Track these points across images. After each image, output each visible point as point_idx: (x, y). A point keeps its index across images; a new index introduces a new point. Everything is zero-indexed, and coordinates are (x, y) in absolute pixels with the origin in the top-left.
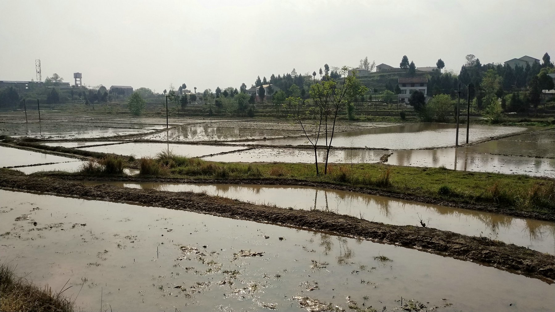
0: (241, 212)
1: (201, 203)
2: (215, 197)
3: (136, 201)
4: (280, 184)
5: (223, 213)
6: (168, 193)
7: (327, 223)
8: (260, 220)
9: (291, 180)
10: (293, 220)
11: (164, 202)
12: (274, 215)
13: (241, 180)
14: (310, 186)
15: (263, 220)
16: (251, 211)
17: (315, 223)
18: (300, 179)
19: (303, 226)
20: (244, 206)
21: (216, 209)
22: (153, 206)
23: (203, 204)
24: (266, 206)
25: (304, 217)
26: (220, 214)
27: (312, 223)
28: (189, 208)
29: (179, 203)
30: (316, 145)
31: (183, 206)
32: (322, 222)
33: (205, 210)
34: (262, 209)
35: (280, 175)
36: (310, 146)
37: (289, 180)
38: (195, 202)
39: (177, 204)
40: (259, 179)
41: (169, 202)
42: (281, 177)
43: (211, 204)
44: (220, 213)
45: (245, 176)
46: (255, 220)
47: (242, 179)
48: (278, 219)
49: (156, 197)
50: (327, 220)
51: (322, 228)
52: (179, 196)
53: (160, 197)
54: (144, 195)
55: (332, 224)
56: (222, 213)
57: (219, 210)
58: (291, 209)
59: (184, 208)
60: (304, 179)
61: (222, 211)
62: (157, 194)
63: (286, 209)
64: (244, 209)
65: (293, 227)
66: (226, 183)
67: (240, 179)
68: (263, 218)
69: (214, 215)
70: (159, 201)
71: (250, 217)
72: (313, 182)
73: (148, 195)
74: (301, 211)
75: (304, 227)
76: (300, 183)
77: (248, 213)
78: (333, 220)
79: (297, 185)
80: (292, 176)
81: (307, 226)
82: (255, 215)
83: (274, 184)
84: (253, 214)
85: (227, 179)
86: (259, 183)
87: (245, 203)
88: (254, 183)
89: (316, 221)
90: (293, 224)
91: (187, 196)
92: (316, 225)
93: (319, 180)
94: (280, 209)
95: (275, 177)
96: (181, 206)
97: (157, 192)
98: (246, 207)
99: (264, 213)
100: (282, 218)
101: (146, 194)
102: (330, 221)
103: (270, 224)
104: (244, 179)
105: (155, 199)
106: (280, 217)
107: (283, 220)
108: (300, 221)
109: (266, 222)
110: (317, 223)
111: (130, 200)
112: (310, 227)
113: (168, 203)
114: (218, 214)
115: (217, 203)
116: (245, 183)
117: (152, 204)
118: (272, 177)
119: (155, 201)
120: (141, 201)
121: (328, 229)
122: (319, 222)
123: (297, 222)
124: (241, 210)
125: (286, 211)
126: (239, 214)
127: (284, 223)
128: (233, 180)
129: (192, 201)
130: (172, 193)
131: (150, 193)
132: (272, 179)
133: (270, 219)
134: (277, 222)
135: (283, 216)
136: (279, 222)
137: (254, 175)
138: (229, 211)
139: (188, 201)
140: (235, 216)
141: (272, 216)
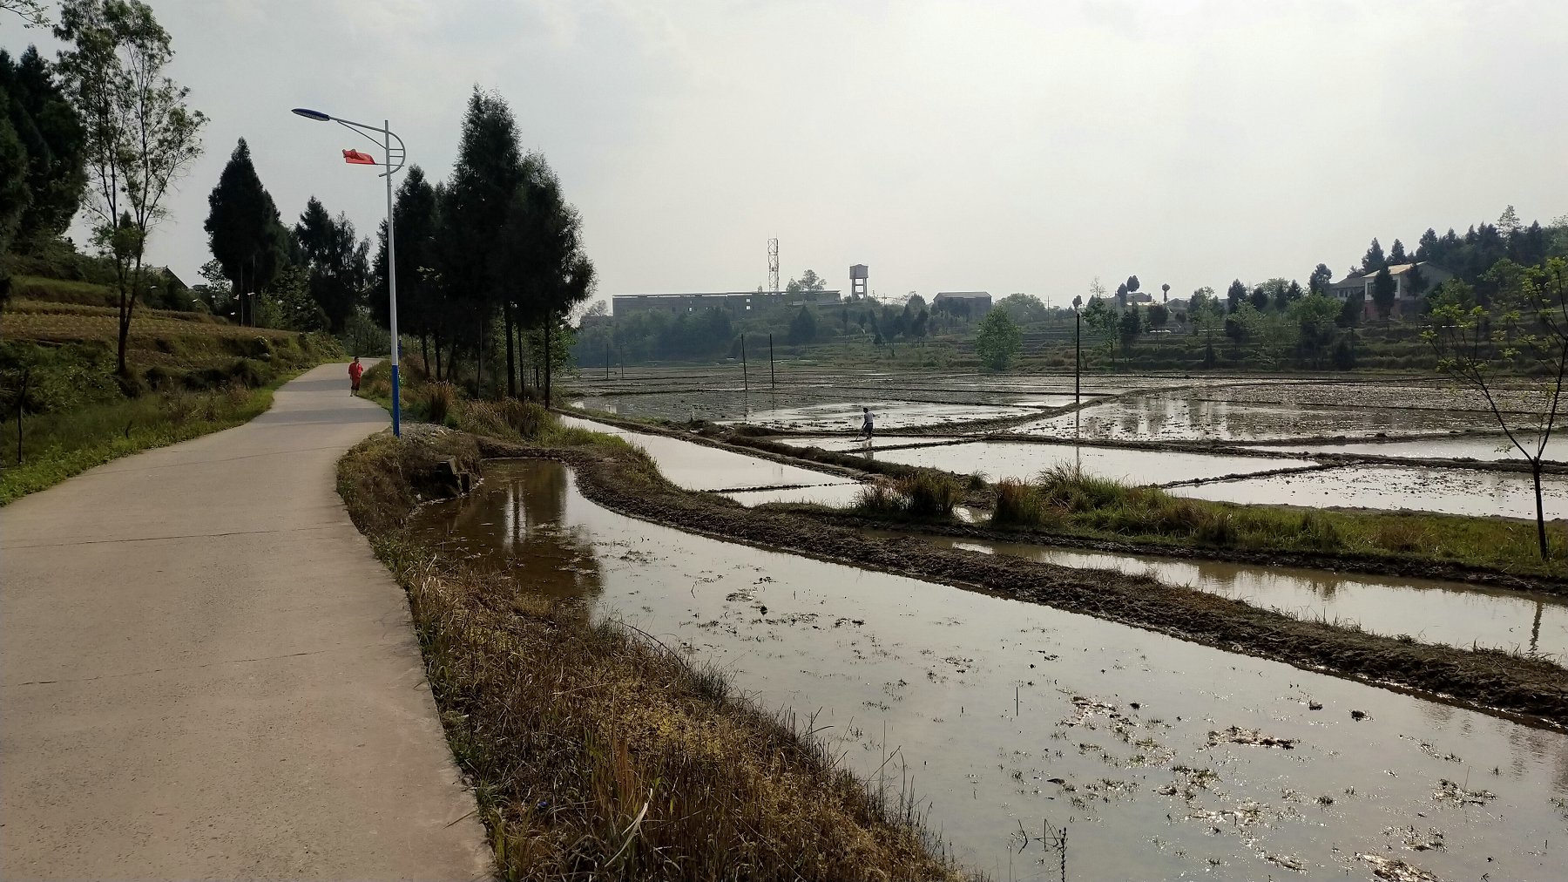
0: (1248, 633)
1: (1139, 601)
2: (1178, 589)
3: (978, 581)
4: (1402, 575)
5: (1197, 632)
6: (1055, 568)
7: (1523, 690)
8: (1305, 662)
9: (1439, 564)
10: (1406, 671)
11: (1044, 590)
12: (1349, 653)
13: (1274, 556)
14: (1510, 587)
15: (1311, 662)
16: (1278, 633)
17: (1482, 687)
18: (1476, 564)
19: (1437, 690)
20: (1260, 620)
21: (1180, 620)
22: (1017, 599)
23: (1144, 604)
24: (1326, 627)
25: (1443, 665)
26: (1189, 636)
27: (1469, 685)
28: (1107, 610)
29: (1081, 597)
30: (1537, 459)
31: (1090, 604)
32: (1503, 687)
33: (1148, 619)
34: (1314, 633)
35: (1408, 548)
36: (1516, 461)
37: (1433, 564)
38: (1124, 597)
39: (1077, 597)
40: (1334, 556)
41: (1057, 591)
42: (1408, 554)
43: (1166, 605)
44: (1190, 632)
45: (1288, 543)
46: (1288, 659)
47: (1277, 553)
48: (1361, 663)
49: (1026, 575)
50: (1523, 682)
51: (1500, 704)
52: (1083, 579)
53: (1035, 576)
54: (996, 570)
55: (1539, 696)
56: (1194, 631)
57: (1186, 622)
58: (1407, 641)
59: (1093, 609)
60: (1491, 565)
61: (1195, 627)
62: (1028, 569)
63: (1389, 639)
64: (1258, 627)
65: (1408, 693)
66: (1228, 560)
67: (1270, 552)
68: (1315, 656)
69: (1172, 636)
70: (1031, 586)
71: (1274, 650)
72: (1522, 577)
73: (1004, 571)
74: (1441, 649)
75: (1440, 695)
76: (1473, 576)
77: (1270, 639)
78: (1544, 685)
79: (1462, 581)
80: (1449, 555)
81: (1450, 692)
82: (1289, 647)
83: (1382, 573)
84: (1284, 642)
85: (1229, 549)
86: (1332, 566)
87: (1263, 613)
88: (1316, 567)
89: (1482, 681)
90: (1405, 682)
91: (1103, 581)
92: (1482, 693)
93: (1545, 569)
94: (1372, 638)
95: (1385, 552)
96: (1087, 604)
97: (1028, 564)
98: (1267, 623)
99: (1316, 644)
100: (1373, 661)
101: (1002, 567)
102: (1532, 686)
103: (1335, 674)
104: (1284, 553)
105: (1023, 581)
106: (1367, 659)
107: (1375, 667)
108: (1432, 675)
109: (1322, 667)
110: (1488, 687)
111: (963, 578)
112: (1461, 695)
113: (1053, 592)
114: (1183, 634)
115: (1182, 604)
116: (1285, 564)
117: (1015, 591)
118: (1376, 551)
119: (1023, 585)
120: (989, 584)
121: (1523, 709)
122: (1494, 684)
123: (1421, 678)
124: (1249, 630)
125: (1387, 644)
126: (1244, 639)
127: (1377, 676)
128: (1249, 551)
129: (1117, 593)
130: (1066, 569)
131: (1011, 565)
132: (1376, 558)
133: (1335, 660)
134: (1356, 671)
135: (1378, 657)
136: (1364, 672)
137: (1317, 543)
138: (1216, 629)
139: (1104, 592)
140: (1232, 642)
141: (1341, 653)
